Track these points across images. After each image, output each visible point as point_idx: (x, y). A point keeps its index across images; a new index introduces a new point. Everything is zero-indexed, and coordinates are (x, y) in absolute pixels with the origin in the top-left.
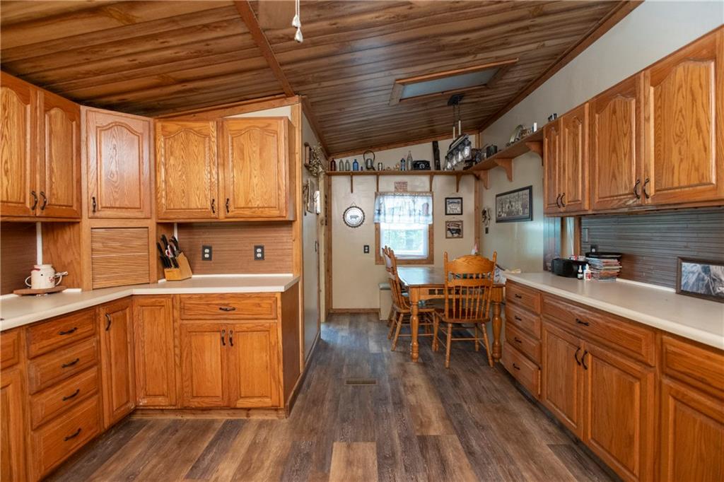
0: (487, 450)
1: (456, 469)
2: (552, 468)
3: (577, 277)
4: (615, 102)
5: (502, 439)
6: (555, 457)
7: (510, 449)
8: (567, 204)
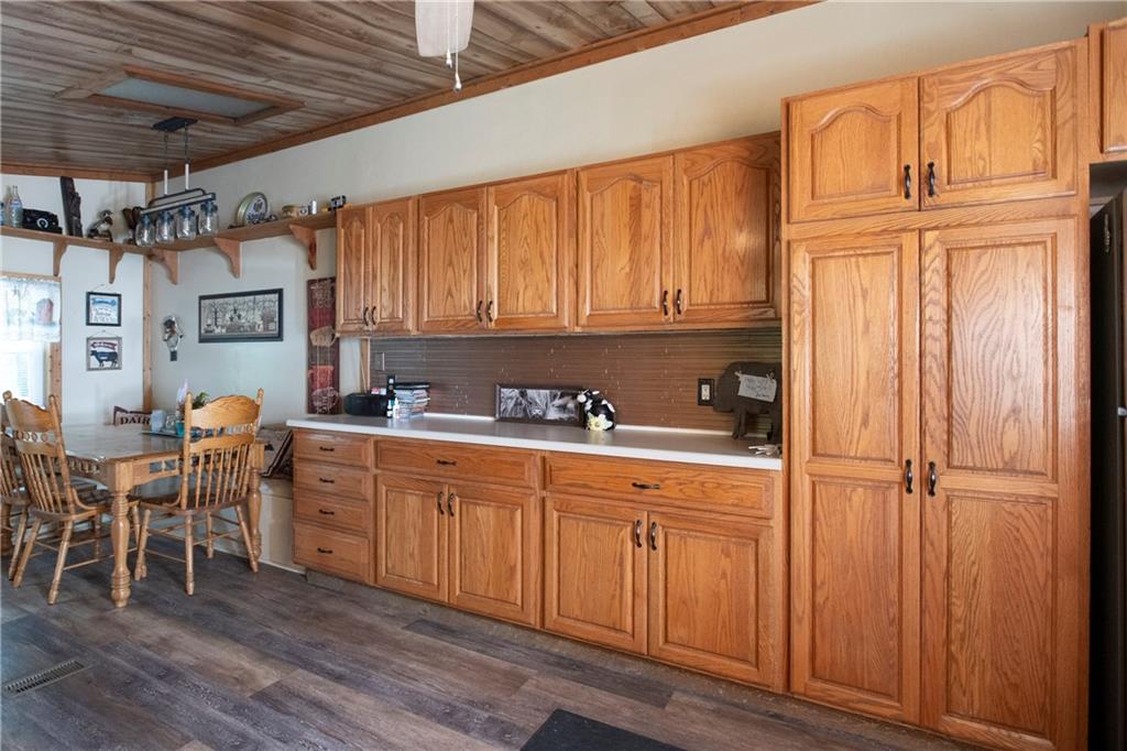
0: (352, 665)
1: (343, 703)
2: (427, 647)
3: (385, 415)
4: (451, 210)
5: (356, 646)
6: (420, 636)
7: (373, 650)
8: (378, 320)
